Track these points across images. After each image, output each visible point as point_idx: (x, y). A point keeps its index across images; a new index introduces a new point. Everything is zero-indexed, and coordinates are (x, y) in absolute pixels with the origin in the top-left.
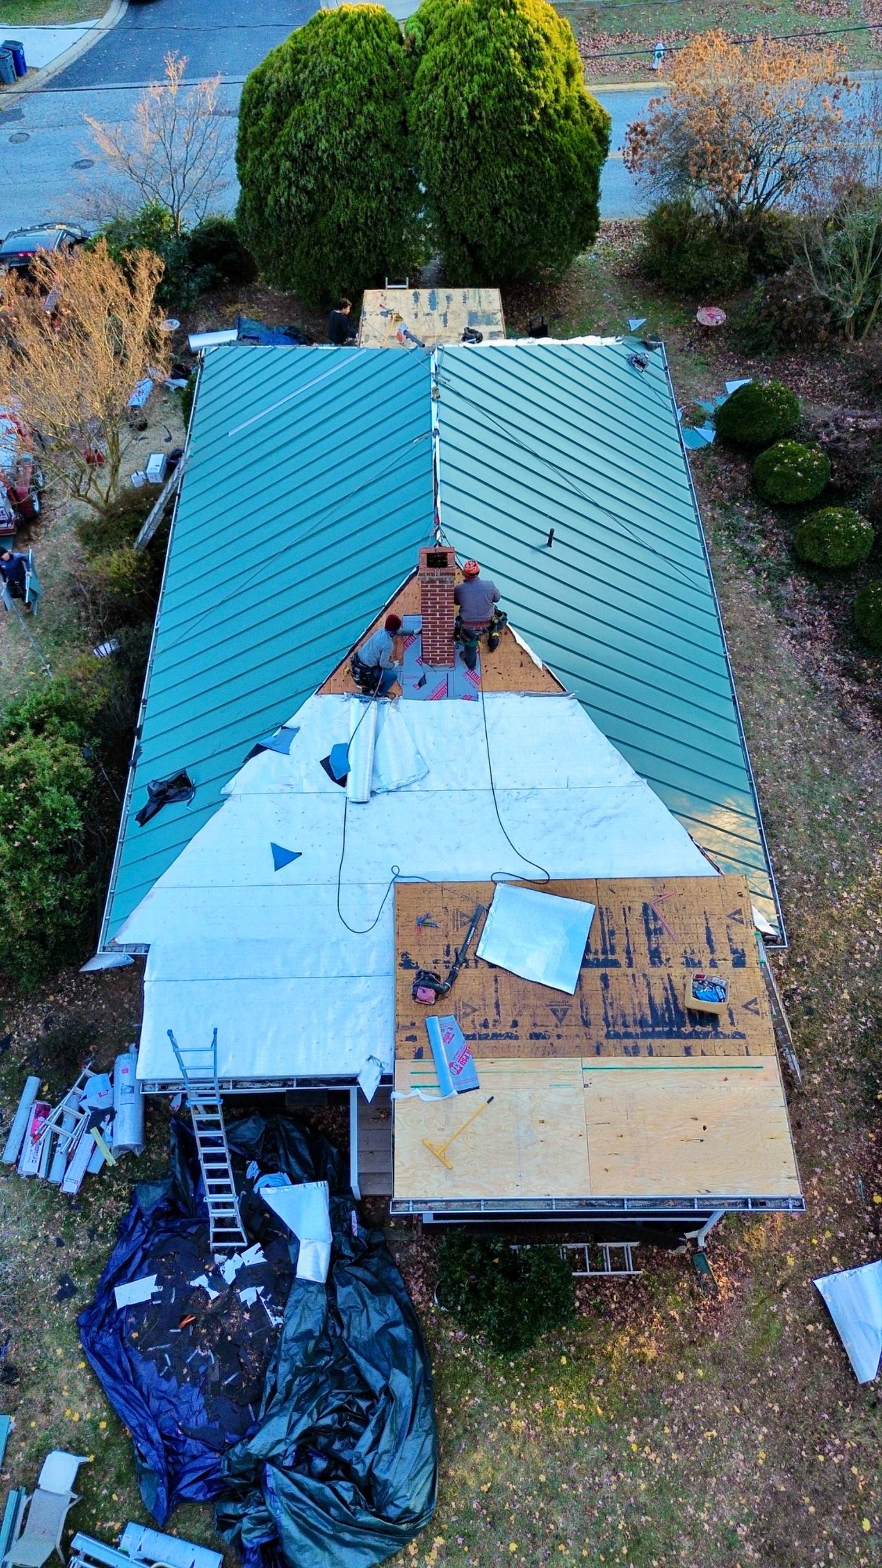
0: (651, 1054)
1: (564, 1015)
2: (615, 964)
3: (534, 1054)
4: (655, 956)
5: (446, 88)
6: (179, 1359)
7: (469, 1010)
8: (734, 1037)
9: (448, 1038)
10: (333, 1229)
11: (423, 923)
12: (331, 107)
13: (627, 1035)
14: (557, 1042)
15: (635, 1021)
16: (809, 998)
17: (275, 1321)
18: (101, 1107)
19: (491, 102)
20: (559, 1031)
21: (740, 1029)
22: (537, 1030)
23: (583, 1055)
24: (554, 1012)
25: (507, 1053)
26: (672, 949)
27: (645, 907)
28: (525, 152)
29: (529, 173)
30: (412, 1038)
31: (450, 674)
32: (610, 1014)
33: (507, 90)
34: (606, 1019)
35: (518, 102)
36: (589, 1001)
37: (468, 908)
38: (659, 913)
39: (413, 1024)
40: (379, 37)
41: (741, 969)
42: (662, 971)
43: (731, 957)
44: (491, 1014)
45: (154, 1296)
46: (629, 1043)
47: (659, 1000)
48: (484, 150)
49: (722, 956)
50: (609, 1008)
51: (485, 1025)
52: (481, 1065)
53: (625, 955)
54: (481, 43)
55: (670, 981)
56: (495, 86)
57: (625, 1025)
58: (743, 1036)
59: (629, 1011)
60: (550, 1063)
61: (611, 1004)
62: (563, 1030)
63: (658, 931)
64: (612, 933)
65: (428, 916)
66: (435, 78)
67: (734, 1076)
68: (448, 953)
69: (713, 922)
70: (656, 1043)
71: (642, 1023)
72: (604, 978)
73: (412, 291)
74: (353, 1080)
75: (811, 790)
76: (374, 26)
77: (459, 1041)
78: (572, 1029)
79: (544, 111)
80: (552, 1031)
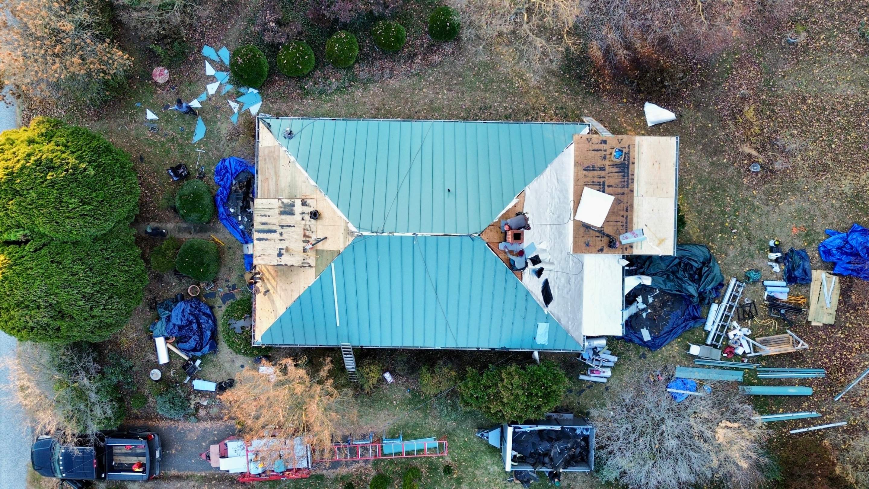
0: (634, 175)
1: (621, 200)
2: (604, 182)
4: (602, 169)
7: (618, 231)
8: (629, 148)
9: (627, 238)
11: (588, 245)
13: (628, 181)
14: (629, 204)
15: (623, 178)
17: (658, 292)
20: (625, 202)
22: (625, 209)
23: (633, 196)
24: (620, 203)
25: (632, 219)
26: (599, 163)
27: (584, 170)
32: (621, 186)
36: (617, 192)
37: (583, 229)
38: (587, 165)
39: (622, 248)
41: (608, 142)
42: (607, 168)
44: (619, 224)
45: (647, 329)
47: (617, 170)
49: (603, 147)
51: (623, 226)
52: (635, 227)
53: (601, 179)
55: (610, 165)
57: (624, 182)
58: (629, 145)
59: (620, 180)
60: (635, 206)
61: (617, 185)
63: (593, 167)
64: (593, 182)
65: (585, 243)
67: (641, 151)
68: (598, 237)
69: (591, 148)
70: (630, 173)
72: (609, 186)
73: (255, 242)
74: (623, 268)
77: (628, 234)
78: (625, 199)
80: (625, 205)
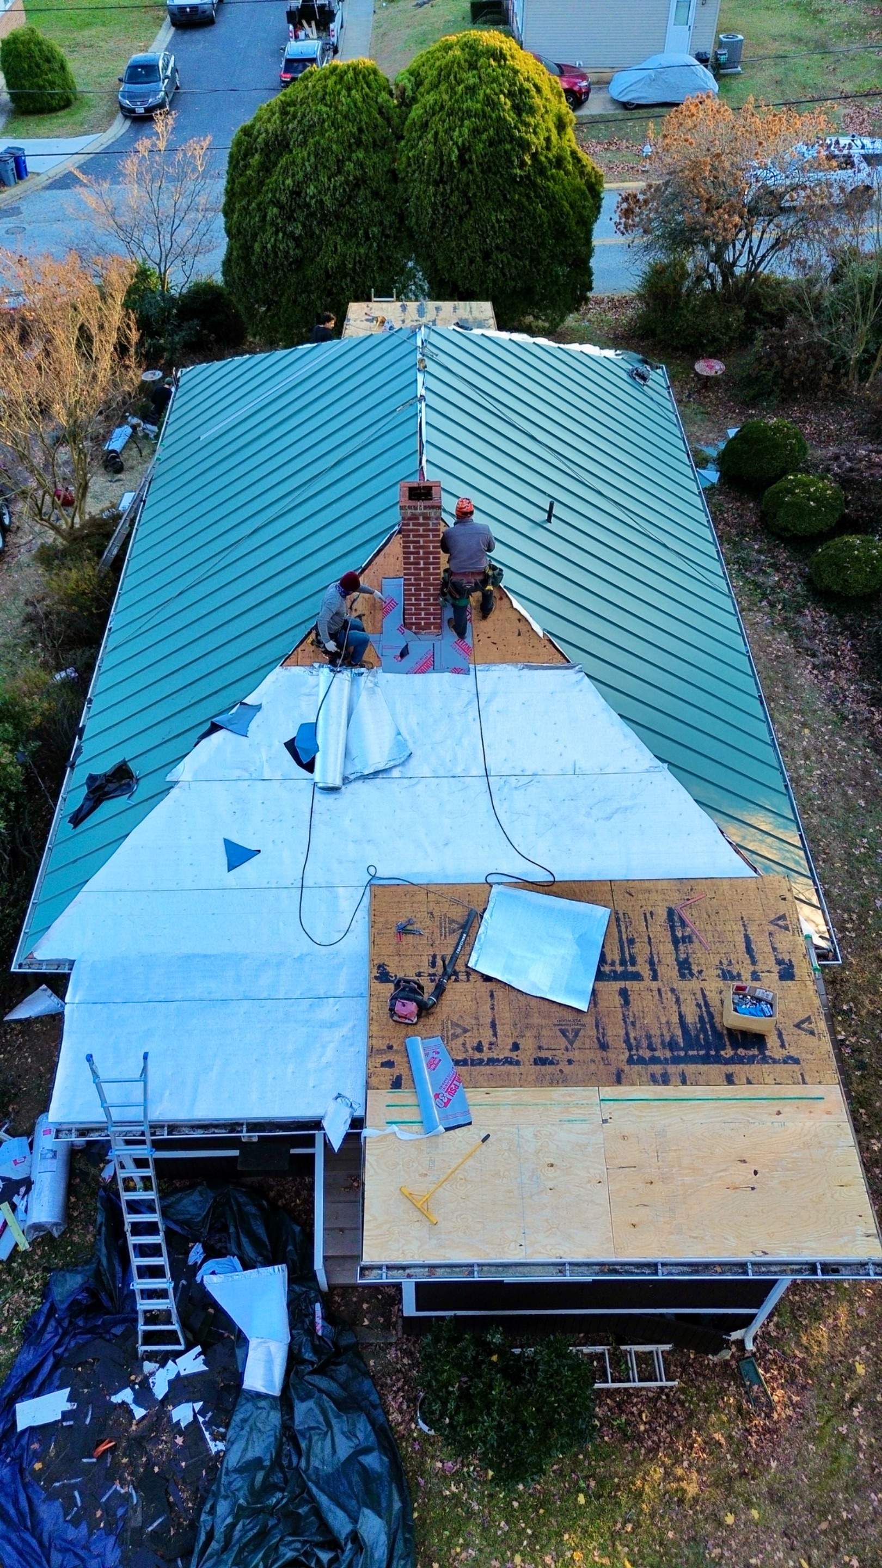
0: (684, 1082)
1: (576, 1035)
2: (637, 977)
3: (540, 1082)
4: (685, 968)
5: (436, 133)
6: (92, 1497)
7: (459, 1031)
8: (785, 1062)
9: (432, 1064)
10: (292, 1325)
11: (403, 930)
12: (320, 154)
13: (654, 1060)
14: (567, 1069)
15: (663, 1043)
16: (860, 1051)
17: (215, 1447)
18: (16, 1176)
19: (481, 146)
20: (570, 1055)
21: (793, 1052)
22: (543, 1054)
23: (600, 1083)
24: (563, 1032)
25: (506, 1082)
26: (705, 959)
27: (671, 912)
28: (517, 197)
29: (521, 219)
30: (389, 1064)
31: (437, 645)
32: (632, 1035)
33: (498, 134)
34: (627, 1041)
35: (508, 147)
36: (605, 1020)
37: (458, 914)
38: (686, 916)
39: (390, 1047)
40: (369, 87)
41: (789, 983)
42: (694, 984)
43: (776, 968)
44: (486, 1036)
45: (66, 1415)
46: (657, 1069)
47: (691, 1018)
48: (475, 195)
49: (765, 968)
50: (630, 1027)
51: (479, 1048)
52: (474, 1096)
53: (648, 966)
54: (472, 90)
55: (704, 996)
56: (485, 130)
57: (651, 1048)
58: (797, 1061)
59: (655, 1031)
60: (559, 1093)
61: (633, 1024)
62: (576, 1055)
63: (688, 939)
64: (631, 942)
65: (410, 922)
66: (425, 126)
67: (788, 1109)
68: (433, 964)
69: (752, 930)
70: (690, 1069)
71: (672, 1045)
72: (624, 993)
73: (400, 303)
74: (317, 1124)
75: (846, 823)
76: (364, 77)
77: (446, 1068)
78: (585, 1051)
79: (534, 156)
80: (561, 1055)
